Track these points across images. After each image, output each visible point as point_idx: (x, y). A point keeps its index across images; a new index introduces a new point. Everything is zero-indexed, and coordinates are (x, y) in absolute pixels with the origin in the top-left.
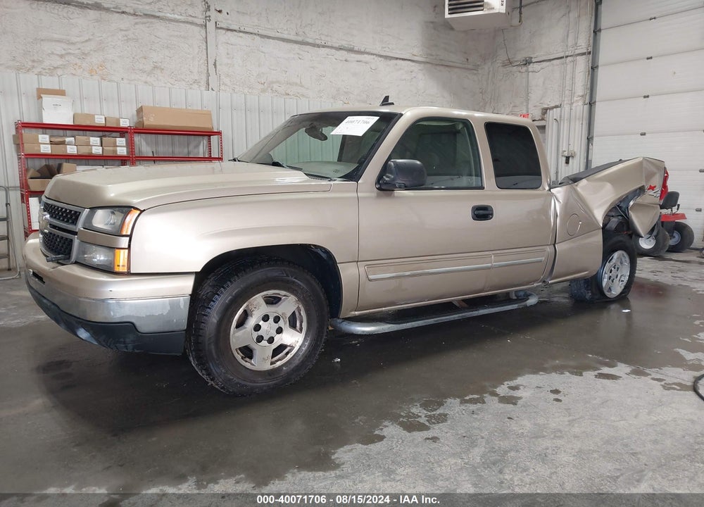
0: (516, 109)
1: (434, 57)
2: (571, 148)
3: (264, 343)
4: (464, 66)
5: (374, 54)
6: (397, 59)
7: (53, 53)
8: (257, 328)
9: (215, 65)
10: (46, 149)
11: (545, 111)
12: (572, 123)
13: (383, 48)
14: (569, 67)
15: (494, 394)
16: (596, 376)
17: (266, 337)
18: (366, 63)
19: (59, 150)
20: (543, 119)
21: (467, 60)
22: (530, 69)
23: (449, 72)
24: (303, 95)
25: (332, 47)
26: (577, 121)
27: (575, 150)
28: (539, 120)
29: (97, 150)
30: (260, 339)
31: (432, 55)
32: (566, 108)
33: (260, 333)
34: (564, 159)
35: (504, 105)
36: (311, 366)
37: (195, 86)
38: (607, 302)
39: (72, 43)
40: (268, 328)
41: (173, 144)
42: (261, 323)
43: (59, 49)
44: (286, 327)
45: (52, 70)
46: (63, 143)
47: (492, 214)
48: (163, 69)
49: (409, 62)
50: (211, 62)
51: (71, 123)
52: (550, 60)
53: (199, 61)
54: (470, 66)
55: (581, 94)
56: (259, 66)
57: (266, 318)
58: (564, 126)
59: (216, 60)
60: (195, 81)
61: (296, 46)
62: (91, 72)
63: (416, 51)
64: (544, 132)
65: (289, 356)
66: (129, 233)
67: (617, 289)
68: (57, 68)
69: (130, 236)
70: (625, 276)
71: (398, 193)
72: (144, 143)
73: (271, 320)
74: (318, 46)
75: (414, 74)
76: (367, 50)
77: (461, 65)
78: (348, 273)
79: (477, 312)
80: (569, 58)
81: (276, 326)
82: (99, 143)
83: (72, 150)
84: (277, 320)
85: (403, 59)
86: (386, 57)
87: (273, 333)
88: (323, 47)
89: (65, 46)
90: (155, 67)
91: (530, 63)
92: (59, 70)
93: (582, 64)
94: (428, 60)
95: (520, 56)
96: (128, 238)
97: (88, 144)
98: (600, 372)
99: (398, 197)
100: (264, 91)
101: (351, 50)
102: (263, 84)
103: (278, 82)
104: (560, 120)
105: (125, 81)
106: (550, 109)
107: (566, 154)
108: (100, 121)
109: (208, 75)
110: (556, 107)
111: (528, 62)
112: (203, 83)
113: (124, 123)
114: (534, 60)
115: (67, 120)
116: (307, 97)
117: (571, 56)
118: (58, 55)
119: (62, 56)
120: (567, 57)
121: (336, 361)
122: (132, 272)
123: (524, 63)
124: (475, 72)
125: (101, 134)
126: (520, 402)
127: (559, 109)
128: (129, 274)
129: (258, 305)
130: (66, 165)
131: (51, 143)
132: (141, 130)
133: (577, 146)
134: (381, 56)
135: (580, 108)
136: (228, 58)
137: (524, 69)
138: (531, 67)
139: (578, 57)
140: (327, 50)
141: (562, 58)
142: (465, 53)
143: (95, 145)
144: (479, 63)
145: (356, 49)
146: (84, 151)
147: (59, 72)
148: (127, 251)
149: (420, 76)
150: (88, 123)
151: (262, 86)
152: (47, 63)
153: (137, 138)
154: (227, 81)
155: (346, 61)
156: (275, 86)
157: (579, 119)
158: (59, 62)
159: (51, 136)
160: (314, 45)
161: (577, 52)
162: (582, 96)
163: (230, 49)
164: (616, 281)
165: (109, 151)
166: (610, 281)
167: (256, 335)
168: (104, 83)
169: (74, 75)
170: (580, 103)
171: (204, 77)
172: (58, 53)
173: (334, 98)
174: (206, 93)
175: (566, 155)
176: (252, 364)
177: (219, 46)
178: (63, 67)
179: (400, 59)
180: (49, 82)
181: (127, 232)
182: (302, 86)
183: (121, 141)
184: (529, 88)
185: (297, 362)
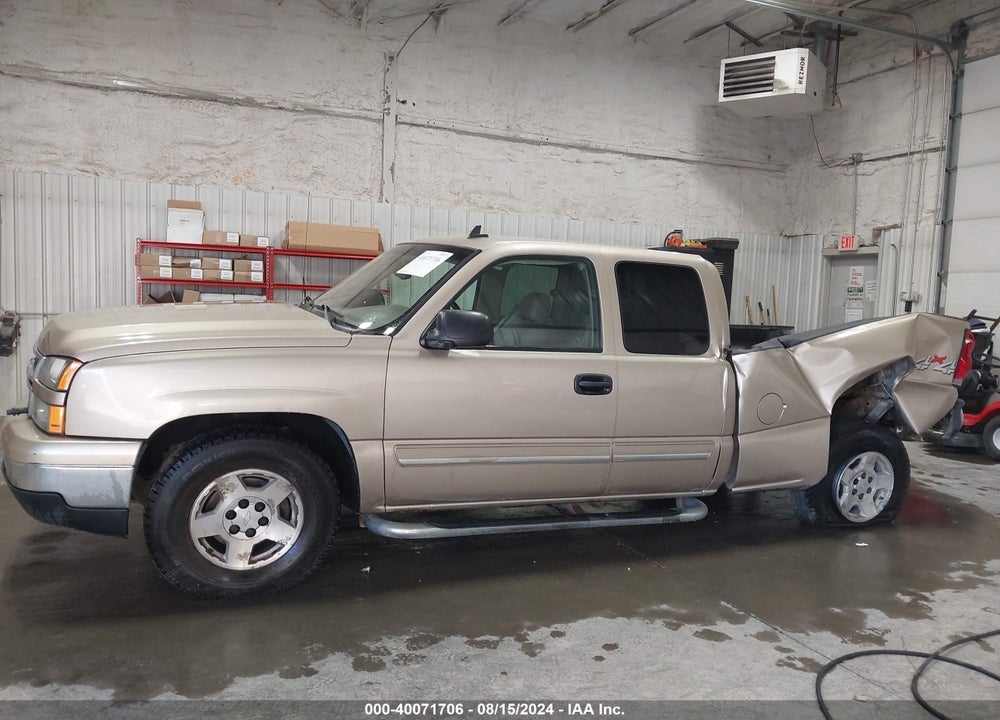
0: (837, 228)
1: (714, 154)
2: (915, 289)
3: (241, 535)
4: (762, 166)
5: (620, 153)
6: (656, 158)
7: (192, 158)
8: (231, 515)
9: (392, 170)
10: (166, 272)
11: (878, 233)
12: (918, 251)
13: (634, 143)
14: (916, 168)
15: (521, 638)
16: (697, 634)
17: (244, 528)
18: (608, 164)
19: (182, 274)
20: (874, 245)
21: (769, 157)
22: (859, 172)
23: (739, 175)
24: (511, 209)
25: (557, 145)
26: (925, 248)
27: (921, 292)
28: (870, 245)
29: (227, 275)
30: (235, 530)
31: (710, 151)
32: (910, 229)
33: (235, 521)
34: (904, 304)
35: (821, 223)
36: (308, 572)
37: (365, 197)
38: (846, 528)
39: (217, 147)
40: (246, 517)
41: (331, 270)
42: (237, 509)
43: (200, 153)
44: (274, 518)
45: (189, 179)
46: (187, 266)
47: (610, 387)
48: (325, 175)
49: (675, 162)
50: (387, 166)
51: (200, 243)
52: (889, 158)
53: (372, 165)
54: (772, 167)
55: (933, 208)
56: (453, 170)
57: (244, 504)
58: (906, 256)
59: (393, 164)
60: (367, 191)
61: (506, 144)
62: (236, 181)
63: (685, 146)
64: (876, 264)
65: (276, 556)
66: (66, 388)
67: (869, 511)
68: (196, 175)
69: (67, 392)
70: (886, 491)
71: (454, 352)
72: (292, 267)
73: (251, 506)
74: (538, 143)
75: (681, 178)
76: (610, 147)
77: (757, 165)
78: (366, 454)
79: (586, 522)
80: (916, 155)
81: (259, 515)
82: (230, 266)
83: (196, 274)
84: (260, 507)
85: (664, 158)
86: (639, 156)
87: (254, 524)
88: (545, 144)
89: (208, 150)
90: (316, 173)
91: (859, 162)
92: (198, 178)
93: (935, 164)
94: (703, 158)
95: (847, 153)
96: (64, 394)
97: (217, 268)
98: (709, 628)
99: (452, 358)
100: (457, 203)
101: (584, 148)
102: (458, 194)
103: (478, 192)
104: (900, 246)
105: (275, 190)
106: (885, 230)
107: (906, 297)
108: (232, 239)
109: (383, 183)
110: (895, 227)
111: (856, 160)
112: (376, 192)
113: (262, 243)
114: (865, 158)
115: (195, 238)
116: (516, 211)
117: (918, 152)
118: (198, 160)
119: (202, 162)
120: (912, 153)
121: (364, 570)
122: (67, 433)
123: (851, 161)
124: (781, 174)
125: (233, 255)
126: (544, 654)
127: (899, 229)
128: (63, 436)
129: (232, 488)
130: (188, 293)
131: (174, 265)
132: (288, 251)
133: (924, 287)
134: (631, 155)
135: (929, 228)
136: (411, 161)
137: (851, 170)
138: (862, 168)
139: (929, 155)
140: (551, 148)
141: (906, 155)
142: (767, 148)
143: (225, 270)
144: (787, 162)
145: (593, 145)
146: (211, 275)
147: (198, 180)
148: (62, 409)
149: (692, 180)
150: (218, 242)
151: (456, 197)
152: (184, 170)
153: (283, 261)
154: (408, 190)
155: (578, 162)
156: (474, 197)
157: (928, 245)
158: (198, 169)
159: (174, 257)
160: (532, 142)
161: (927, 146)
162: (933, 211)
163: (416, 151)
164: (868, 497)
165: (241, 275)
166: (856, 496)
167: (229, 523)
168: (248, 193)
169: (215, 184)
170: (931, 222)
171: (377, 184)
172: (199, 158)
173: (557, 212)
174: (377, 205)
175: (907, 299)
176: (221, 560)
177: (400, 145)
178: (203, 174)
179: (661, 158)
180: (184, 193)
181: (63, 386)
182: (512, 197)
183: (257, 265)
184: (858, 199)
185: (287, 565)
